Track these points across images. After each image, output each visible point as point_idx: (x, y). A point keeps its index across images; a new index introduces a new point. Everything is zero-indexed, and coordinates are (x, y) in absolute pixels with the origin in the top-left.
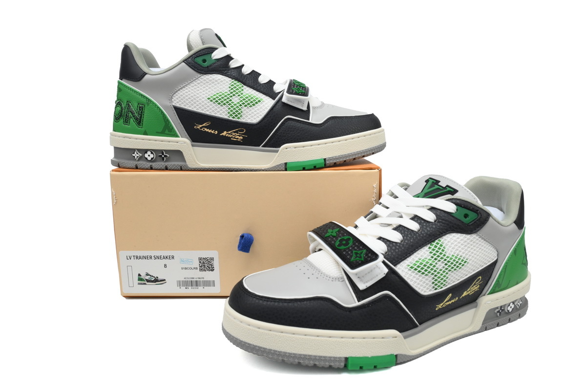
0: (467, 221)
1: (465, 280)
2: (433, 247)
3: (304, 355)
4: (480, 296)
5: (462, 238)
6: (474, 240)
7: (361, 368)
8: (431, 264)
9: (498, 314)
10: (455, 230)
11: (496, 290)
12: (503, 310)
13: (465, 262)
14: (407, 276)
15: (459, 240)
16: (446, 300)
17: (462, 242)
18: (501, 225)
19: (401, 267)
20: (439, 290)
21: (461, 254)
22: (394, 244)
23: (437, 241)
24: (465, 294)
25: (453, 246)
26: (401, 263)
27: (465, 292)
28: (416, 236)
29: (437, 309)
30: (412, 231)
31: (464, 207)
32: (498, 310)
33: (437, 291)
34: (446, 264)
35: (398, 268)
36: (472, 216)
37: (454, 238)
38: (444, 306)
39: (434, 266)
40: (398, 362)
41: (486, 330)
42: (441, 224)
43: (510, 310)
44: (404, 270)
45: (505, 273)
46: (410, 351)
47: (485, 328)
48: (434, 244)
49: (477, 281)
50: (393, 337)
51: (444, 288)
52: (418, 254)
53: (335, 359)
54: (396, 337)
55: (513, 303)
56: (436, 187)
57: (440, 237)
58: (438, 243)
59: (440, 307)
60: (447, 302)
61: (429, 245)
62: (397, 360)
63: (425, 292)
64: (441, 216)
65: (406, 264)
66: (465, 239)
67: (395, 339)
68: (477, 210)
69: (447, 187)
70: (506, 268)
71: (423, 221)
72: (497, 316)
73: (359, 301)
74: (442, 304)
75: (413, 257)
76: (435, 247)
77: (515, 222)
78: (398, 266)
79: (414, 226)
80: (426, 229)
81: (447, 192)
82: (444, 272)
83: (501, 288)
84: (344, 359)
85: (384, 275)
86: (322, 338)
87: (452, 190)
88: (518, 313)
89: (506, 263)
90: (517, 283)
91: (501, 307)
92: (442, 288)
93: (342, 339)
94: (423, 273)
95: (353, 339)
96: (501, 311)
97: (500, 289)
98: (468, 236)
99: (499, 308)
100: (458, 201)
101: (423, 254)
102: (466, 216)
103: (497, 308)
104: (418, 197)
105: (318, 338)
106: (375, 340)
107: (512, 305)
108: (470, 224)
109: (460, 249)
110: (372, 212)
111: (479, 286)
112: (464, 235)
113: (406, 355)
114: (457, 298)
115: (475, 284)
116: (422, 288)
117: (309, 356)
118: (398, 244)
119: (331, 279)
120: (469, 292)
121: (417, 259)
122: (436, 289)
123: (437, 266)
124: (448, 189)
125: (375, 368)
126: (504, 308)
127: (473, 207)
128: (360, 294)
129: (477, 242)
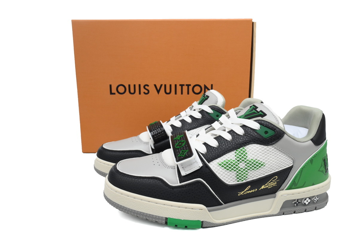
0: (265, 136)
1: (263, 177)
2: (237, 152)
3: (140, 212)
4: (279, 190)
5: (260, 148)
6: (271, 150)
7: (176, 226)
8: (234, 164)
9: (296, 205)
10: (256, 142)
11: (293, 188)
12: (299, 202)
13: (262, 165)
14: (216, 170)
15: (258, 149)
16: (246, 190)
17: (260, 151)
18: (297, 141)
19: (213, 164)
20: (240, 182)
21: (259, 159)
22: (212, 148)
23: (241, 148)
24: (263, 187)
25: (253, 153)
26: (213, 161)
27: (263, 186)
28: (228, 143)
29: (239, 195)
30: (227, 140)
31: (265, 126)
32: (295, 202)
33: (239, 182)
34: (246, 165)
35: (210, 164)
36: (271, 133)
37: (255, 148)
38: (245, 193)
39: (237, 165)
40: (204, 226)
41: (283, 214)
42: (247, 137)
43: (307, 203)
44: (215, 166)
45: (300, 176)
46: (214, 220)
47: (282, 212)
48: (239, 150)
49: (273, 179)
50: (200, 209)
51: (244, 181)
52: (227, 156)
53: (159, 218)
54: (202, 210)
55: (310, 198)
56: (254, 111)
57: (245, 146)
58: (242, 150)
59: (242, 194)
60: (247, 191)
61: (235, 151)
62: (203, 225)
63: (229, 182)
64: (248, 131)
65: (216, 162)
66: (263, 149)
67: (201, 210)
68: (275, 129)
69: (260, 112)
70: (301, 173)
71: (235, 134)
72: (295, 206)
73: (180, 183)
74: (243, 192)
75: (222, 157)
76: (240, 152)
77: (312, 140)
78: (211, 163)
79: (228, 137)
80: (236, 139)
81: (259, 115)
82: (244, 170)
83: (298, 186)
84: (165, 218)
85: (199, 168)
86: (152, 203)
87: (262, 114)
88: (315, 206)
89: (302, 169)
90: (313, 185)
91: (298, 200)
92: (243, 181)
93: (164, 206)
94: (228, 169)
95: (171, 207)
96: (297, 203)
97: (296, 187)
98: (265, 147)
99: (296, 200)
100: (263, 122)
101: (230, 156)
102: (266, 132)
103: (295, 200)
104: (240, 118)
105: (149, 203)
106: (187, 209)
107: (308, 199)
108: (268, 139)
109: (258, 155)
110: (212, 126)
111: (276, 183)
112: (262, 146)
113: (210, 222)
114: (256, 189)
115: (272, 181)
116: (227, 179)
117: (143, 213)
118: (215, 148)
119: (167, 167)
120: (267, 186)
121: (224, 159)
122: (238, 181)
123: (239, 165)
124: (261, 113)
125: (186, 228)
126: (302, 201)
127: (273, 126)
128: (182, 178)
129: (273, 151)
